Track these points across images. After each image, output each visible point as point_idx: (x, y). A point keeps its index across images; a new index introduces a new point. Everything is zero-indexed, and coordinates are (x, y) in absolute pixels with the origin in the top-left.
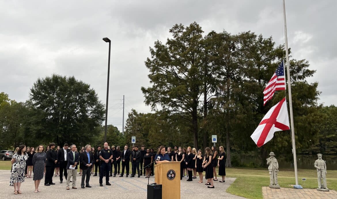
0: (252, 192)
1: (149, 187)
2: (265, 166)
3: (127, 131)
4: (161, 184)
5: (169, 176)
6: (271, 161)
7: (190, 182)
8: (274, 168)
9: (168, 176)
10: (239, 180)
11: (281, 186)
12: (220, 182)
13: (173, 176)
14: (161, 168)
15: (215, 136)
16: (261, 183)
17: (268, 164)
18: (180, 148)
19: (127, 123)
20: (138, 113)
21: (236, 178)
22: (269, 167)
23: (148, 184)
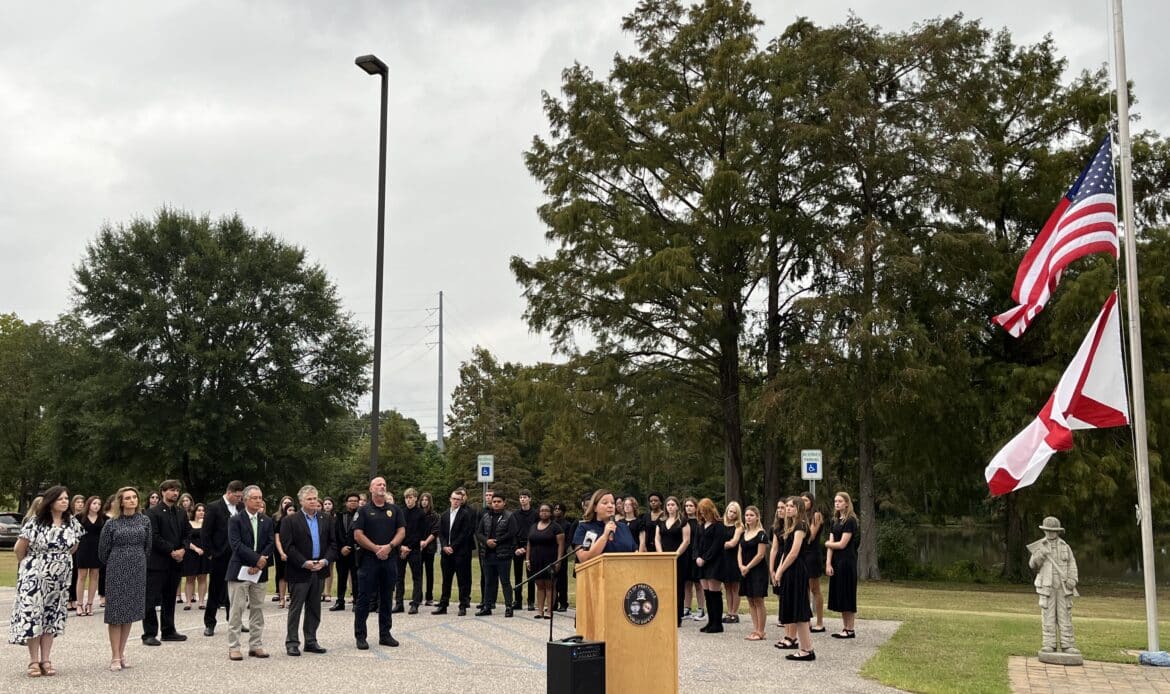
0: (968, 677)
1: (553, 649)
2: (1020, 576)
3: (456, 434)
4: (599, 638)
5: (633, 608)
6: (1045, 556)
7: (712, 638)
8: (1057, 581)
9: (628, 610)
10: (912, 632)
11: (1088, 656)
12: (833, 636)
13: (647, 611)
14: (601, 578)
15: (815, 452)
16: (1004, 644)
17: (1036, 564)
18: (671, 502)
19: (455, 406)
20: (501, 364)
21: (898, 623)
22: (1038, 577)
23: (551, 639)
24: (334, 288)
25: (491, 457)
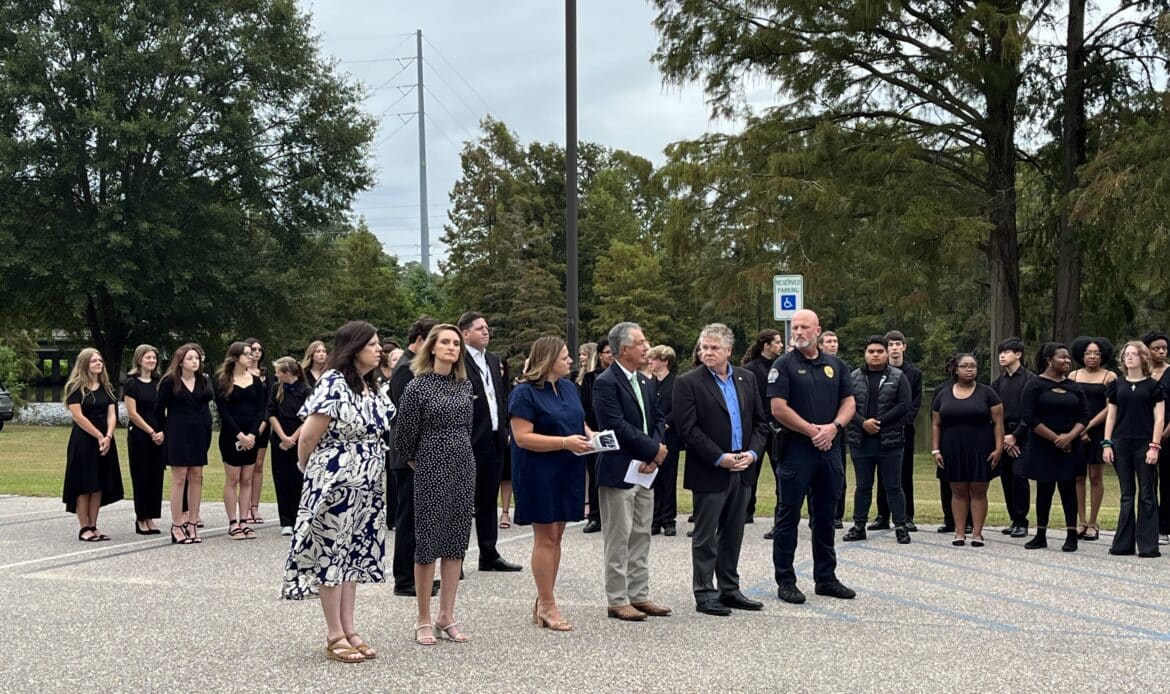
24: (308, 17)
25: (799, 278)
